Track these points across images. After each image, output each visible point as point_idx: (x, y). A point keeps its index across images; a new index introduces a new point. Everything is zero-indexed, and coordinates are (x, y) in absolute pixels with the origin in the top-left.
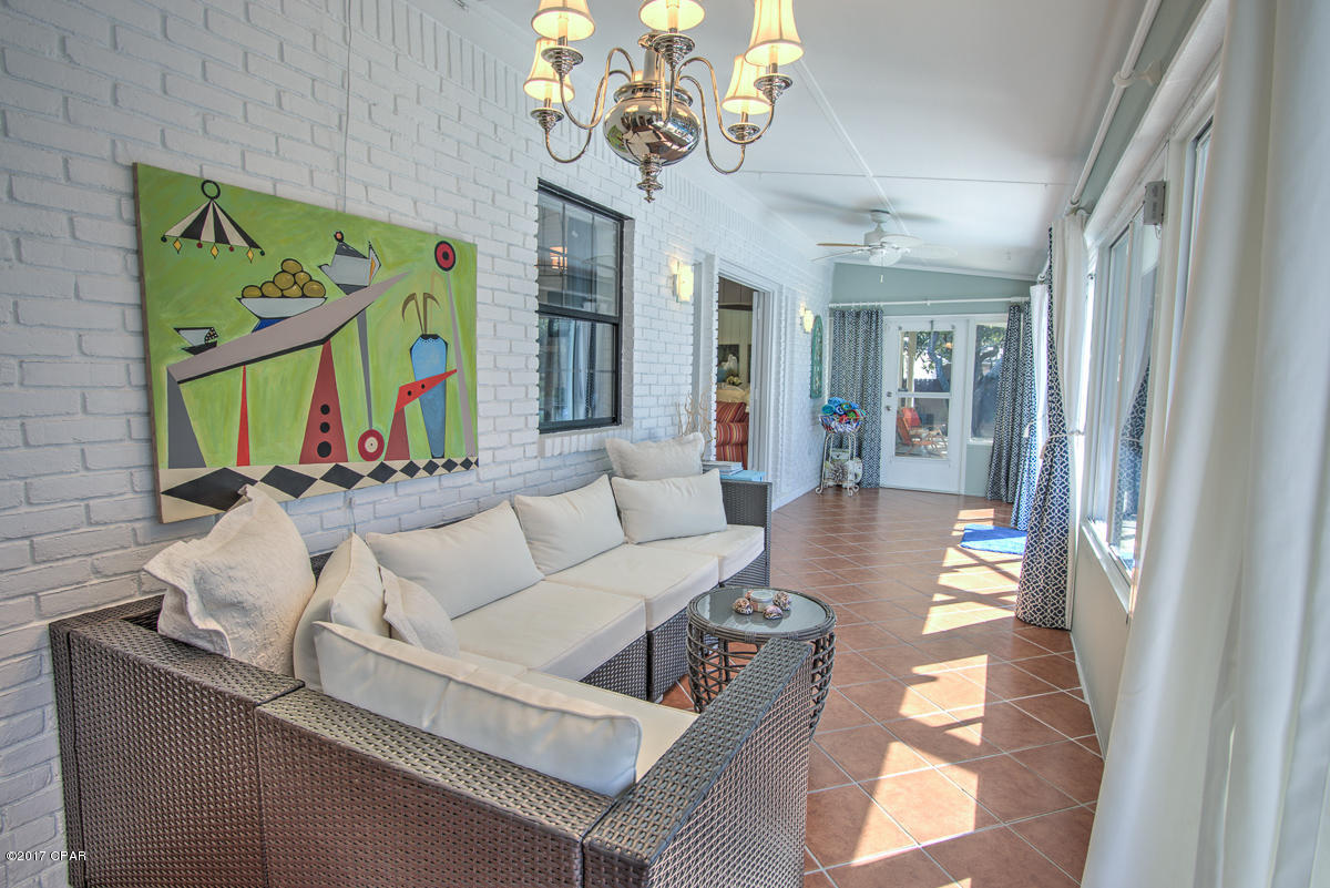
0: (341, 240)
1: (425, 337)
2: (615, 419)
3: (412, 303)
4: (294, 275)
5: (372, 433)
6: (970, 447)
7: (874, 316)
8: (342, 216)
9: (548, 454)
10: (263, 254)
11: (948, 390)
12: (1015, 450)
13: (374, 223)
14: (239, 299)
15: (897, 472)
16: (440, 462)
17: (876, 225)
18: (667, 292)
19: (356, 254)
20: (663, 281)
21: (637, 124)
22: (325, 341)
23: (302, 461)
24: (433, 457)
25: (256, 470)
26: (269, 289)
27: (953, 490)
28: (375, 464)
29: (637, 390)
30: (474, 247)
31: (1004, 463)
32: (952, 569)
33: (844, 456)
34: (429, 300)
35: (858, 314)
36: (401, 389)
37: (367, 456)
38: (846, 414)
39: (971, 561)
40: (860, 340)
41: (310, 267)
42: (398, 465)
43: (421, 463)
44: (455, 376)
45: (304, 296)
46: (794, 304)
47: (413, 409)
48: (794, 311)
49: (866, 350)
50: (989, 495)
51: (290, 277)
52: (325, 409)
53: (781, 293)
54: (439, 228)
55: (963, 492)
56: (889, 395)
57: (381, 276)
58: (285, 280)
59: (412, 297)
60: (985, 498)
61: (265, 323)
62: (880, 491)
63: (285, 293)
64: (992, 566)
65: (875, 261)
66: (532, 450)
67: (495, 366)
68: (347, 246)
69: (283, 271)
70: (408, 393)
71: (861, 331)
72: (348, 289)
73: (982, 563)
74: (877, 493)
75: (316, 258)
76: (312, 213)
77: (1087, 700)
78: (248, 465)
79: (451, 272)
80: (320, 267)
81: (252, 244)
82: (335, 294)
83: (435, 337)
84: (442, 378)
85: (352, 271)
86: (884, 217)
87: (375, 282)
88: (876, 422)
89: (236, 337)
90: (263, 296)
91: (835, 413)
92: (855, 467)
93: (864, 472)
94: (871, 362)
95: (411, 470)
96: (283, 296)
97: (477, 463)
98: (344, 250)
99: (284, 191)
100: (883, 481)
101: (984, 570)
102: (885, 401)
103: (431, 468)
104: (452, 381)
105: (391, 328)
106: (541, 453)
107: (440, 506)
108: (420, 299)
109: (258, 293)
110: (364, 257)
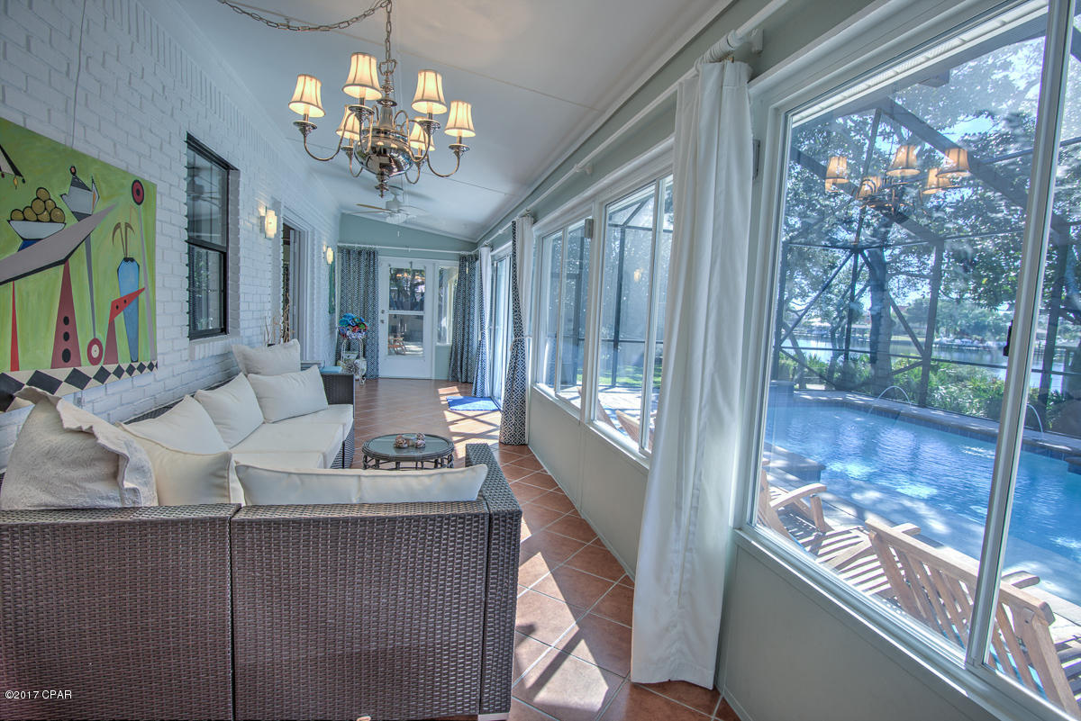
0: (74, 174)
1: (126, 260)
2: (224, 330)
3: (118, 230)
4: (45, 202)
5: (95, 341)
6: (437, 348)
7: (372, 255)
8: (75, 154)
9: (197, 358)
10: (24, 181)
11: (422, 309)
12: (465, 349)
13: (95, 161)
14: (9, 221)
15: (389, 367)
16: (136, 365)
17: (393, 196)
18: (257, 229)
19: (83, 186)
20: (255, 221)
21: (382, 152)
22: (64, 261)
23: (52, 368)
24: (132, 361)
25: (23, 376)
26: (29, 213)
27: (428, 376)
28: (98, 367)
29: (243, 306)
30: (155, 186)
31: (459, 357)
32: (453, 423)
33: (353, 356)
34: (129, 229)
35: (360, 253)
36: (113, 303)
37: (94, 361)
38: (357, 326)
39: (462, 417)
40: (362, 272)
41: (55, 195)
42: (111, 368)
43: (125, 366)
44: (143, 293)
45: (51, 221)
46: (319, 242)
47: (120, 319)
48: (320, 247)
49: (367, 279)
50: (450, 378)
51: (42, 203)
52: (66, 321)
53: (313, 232)
54: (130, 167)
55: (433, 378)
56: (383, 312)
57: (100, 207)
58: (39, 206)
59: (118, 226)
60: (448, 381)
61: (27, 243)
62: (380, 381)
63: (40, 217)
64: (473, 418)
65: (389, 220)
66: (186, 354)
67: (164, 286)
68: (78, 179)
69: (38, 198)
70: (117, 307)
71: (362, 266)
72: (80, 216)
73: (467, 417)
74: (377, 382)
75: (59, 188)
76: (55, 148)
77: (549, 473)
78: (18, 370)
79: (141, 206)
80: (61, 196)
81: (17, 173)
82: (71, 221)
83: (132, 260)
84: (135, 295)
85: (82, 201)
86: (400, 192)
87: (95, 212)
88: (375, 331)
89: (7, 256)
90: (25, 219)
91: (349, 325)
92: (362, 364)
93: (367, 368)
94: (371, 289)
95: (119, 372)
96: (38, 221)
97: (156, 365)
98: (77, 183)
99: (33, 126)
100: (382, 374)
101: (470, 422)
102: (381, 316)
103: (131, 370)
104: (142, 296)
105: (106, 251)
106: (192, 358)
107: (132, 403)
108: (123, 226)
109: (21, 216)
110: (89, 190)
